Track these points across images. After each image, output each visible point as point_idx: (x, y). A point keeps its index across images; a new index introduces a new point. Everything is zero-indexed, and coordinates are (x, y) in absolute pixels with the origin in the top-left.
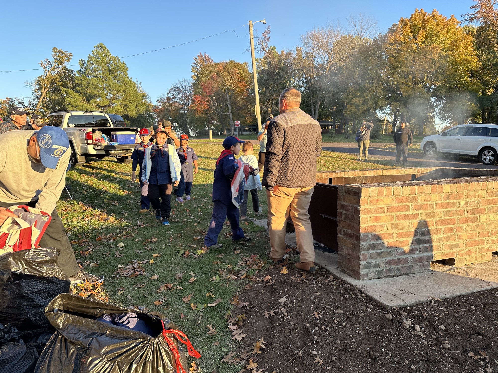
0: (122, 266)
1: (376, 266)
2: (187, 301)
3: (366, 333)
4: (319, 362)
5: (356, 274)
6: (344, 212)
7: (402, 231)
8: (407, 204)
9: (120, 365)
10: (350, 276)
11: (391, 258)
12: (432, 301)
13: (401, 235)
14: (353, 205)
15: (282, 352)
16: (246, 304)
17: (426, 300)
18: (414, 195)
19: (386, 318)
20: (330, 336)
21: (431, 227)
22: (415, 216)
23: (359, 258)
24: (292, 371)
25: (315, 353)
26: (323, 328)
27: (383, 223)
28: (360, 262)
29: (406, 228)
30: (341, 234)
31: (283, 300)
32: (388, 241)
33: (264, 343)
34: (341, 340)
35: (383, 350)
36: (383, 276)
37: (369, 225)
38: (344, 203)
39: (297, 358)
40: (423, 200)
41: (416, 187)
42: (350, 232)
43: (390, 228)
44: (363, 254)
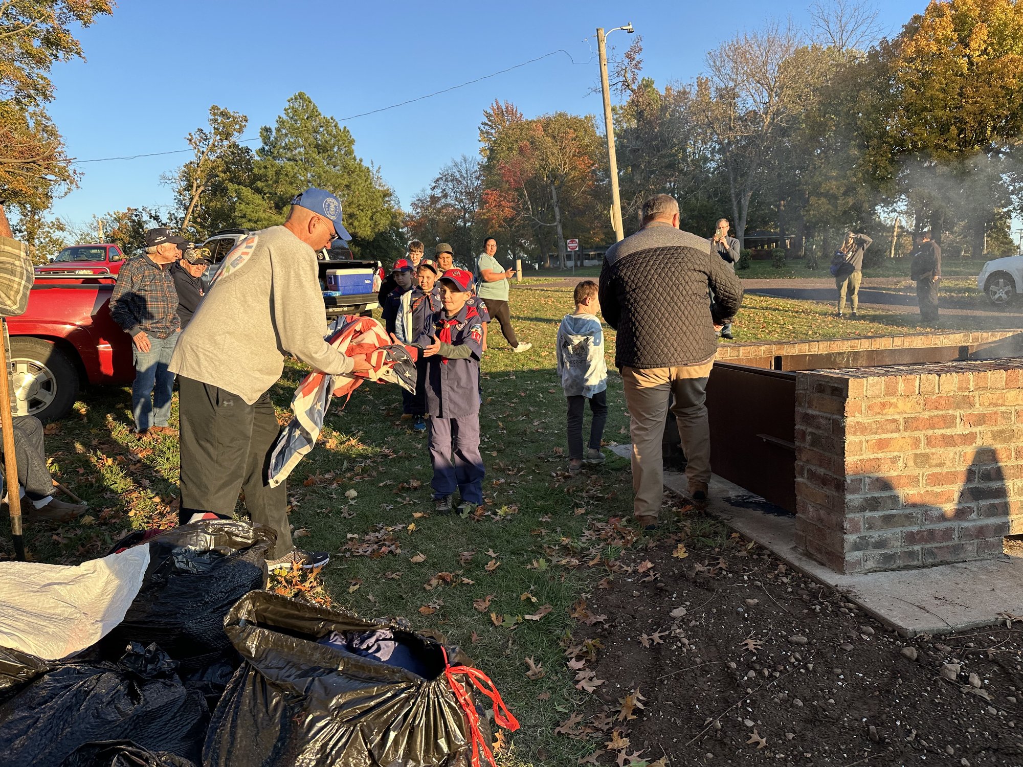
0: (356, 536)
1: (880, 544)
2: (484, 607)
3: (859, 685)
4: (758, 743)
5: (836, 562)
6: (810, 430)
7: (938, 470)
8: (951, 412)
9: (366, 731)
10: (822, 564)
11: (915, 529)
12: (1009, 623)
13: (935, 480)
14: (829, 416)
15: (679, 718)
16: (602, 618)
17: (993, 619)
18: (966, 393)
19: (905, 656)
20: (782, 689)
21: (1006, 462)
22: (968, 439)
23: (843, 528)
24: (700, 758)
25: (750, 723)
26: (766, 673)
27: (896, 454)
28: (845, 536)
29: (948, 463)
30: (802, 477)
31: (679, 612)
32: (907, 492)
33: (642, 698)
34: (804, 700)
35: (898, 723)
36: (895, 566)
37: (864, 457)
38: (810, 412)
39: (711, 733)
40: (987, 404)
41: (970, 376)
42: (822, 473)
43: (911, 463)
44: (852, 520)
